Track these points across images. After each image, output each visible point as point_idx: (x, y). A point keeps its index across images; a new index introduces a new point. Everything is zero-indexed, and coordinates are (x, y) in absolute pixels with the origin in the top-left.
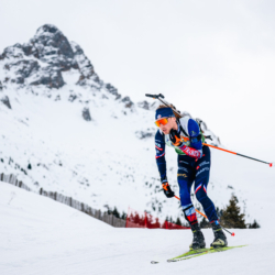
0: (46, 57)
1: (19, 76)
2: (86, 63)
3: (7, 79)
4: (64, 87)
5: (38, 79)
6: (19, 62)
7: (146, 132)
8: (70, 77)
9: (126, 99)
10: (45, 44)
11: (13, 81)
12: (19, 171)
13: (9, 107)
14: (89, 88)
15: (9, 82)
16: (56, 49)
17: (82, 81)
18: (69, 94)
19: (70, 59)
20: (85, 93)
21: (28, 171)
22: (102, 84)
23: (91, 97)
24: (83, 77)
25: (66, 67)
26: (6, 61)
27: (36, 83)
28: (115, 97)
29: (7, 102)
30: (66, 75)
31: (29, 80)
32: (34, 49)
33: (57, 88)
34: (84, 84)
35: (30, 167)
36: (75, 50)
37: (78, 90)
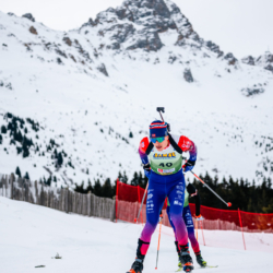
0: (141, 19)
1: (115, 41)
2: (184, 22)
3: (102, 46)
4: (163, 49)
5: (135, 42)
6: (113, 27)
7: (252, 88)
8: (168, 38)
9: (229, 56)
10: (139, 6)
11: (109, 47)
12: (120, 140)
13: (106, 74)
14: (189, 48)
15: (105, 48)
16: (151, 10)
17: (181, 41)
18: (168, 56)
19: (166, 20)
20: (185, 53)
21: (130, 140)
22: (202, 43)
23: (192, 57)
24: (181, 37)
25: (163, 28)
26: (99, 27)
27: (132, 48)
28: (217, 54)
29: (103, 70)
30: (163, 37)
31: (125, 45)
32: (127, 12)
33: (155, 50)
34: (183, 44)
35: (131, 135)
36: (171, 9)
37: (177, 51)
